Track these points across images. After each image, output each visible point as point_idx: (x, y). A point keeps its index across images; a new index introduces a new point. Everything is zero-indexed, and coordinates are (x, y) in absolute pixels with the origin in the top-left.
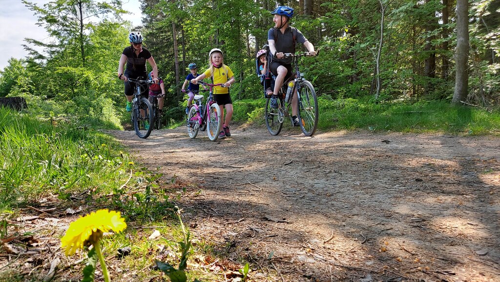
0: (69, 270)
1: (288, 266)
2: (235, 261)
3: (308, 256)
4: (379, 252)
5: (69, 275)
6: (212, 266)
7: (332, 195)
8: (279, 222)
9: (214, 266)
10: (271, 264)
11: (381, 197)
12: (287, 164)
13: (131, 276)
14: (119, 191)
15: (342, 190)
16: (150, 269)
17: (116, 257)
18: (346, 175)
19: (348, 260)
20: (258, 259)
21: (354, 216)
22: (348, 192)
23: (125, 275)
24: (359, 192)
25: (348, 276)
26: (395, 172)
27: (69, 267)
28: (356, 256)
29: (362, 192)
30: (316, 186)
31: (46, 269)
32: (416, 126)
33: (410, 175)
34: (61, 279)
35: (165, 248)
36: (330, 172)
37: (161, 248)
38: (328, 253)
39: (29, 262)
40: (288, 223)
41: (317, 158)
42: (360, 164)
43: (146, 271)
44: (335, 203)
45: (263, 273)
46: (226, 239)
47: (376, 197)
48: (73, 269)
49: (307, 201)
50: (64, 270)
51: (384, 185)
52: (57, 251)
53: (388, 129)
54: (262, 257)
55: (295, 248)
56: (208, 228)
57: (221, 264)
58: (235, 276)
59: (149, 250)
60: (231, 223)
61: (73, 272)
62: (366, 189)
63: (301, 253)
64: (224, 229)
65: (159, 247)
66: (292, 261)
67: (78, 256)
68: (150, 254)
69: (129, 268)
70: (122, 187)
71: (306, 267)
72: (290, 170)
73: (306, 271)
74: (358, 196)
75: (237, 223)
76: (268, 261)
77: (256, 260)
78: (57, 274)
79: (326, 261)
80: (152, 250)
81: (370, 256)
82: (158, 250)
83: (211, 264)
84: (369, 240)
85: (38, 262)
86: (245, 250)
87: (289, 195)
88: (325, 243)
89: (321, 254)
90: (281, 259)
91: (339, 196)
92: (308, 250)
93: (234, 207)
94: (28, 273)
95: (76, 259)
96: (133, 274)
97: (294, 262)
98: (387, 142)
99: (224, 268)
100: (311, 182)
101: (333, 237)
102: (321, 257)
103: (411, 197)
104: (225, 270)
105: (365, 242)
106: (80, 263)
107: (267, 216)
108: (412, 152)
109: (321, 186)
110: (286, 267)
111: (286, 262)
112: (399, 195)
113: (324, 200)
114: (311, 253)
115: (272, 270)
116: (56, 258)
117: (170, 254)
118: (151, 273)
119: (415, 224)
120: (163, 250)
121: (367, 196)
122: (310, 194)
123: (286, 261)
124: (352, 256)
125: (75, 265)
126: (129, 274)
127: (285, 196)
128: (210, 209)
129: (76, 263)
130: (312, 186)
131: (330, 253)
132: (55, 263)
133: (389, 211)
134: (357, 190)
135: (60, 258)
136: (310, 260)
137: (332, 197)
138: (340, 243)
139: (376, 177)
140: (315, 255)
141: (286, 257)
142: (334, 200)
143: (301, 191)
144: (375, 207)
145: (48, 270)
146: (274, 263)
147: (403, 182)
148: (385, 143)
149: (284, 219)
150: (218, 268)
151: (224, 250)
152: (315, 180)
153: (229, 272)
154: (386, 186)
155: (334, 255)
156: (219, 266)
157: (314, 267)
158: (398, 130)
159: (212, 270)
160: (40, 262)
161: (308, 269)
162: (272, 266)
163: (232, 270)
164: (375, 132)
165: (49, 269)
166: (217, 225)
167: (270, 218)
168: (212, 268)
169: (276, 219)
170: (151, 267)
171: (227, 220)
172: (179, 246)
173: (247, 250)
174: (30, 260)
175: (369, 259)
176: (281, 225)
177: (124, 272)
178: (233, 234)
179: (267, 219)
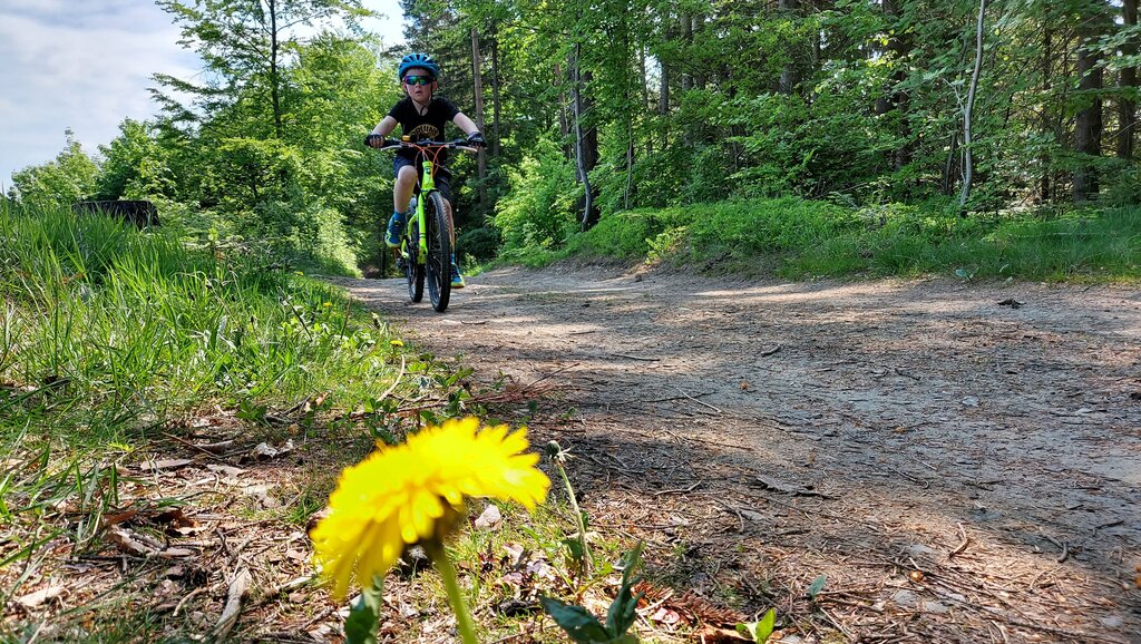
0: (277, 605)
1: (872, 620)
2: (710, 596)
3: (920, 593)
4: (1125, 590)
5: (278, 618)
6: (656, 610)
7: (910, 430)
8: (798, 494)
9: (663, 611)
10: (818, 610)
11: (1050, 438)
12: (768, 354)
13: (444, 629)
14: (380, 404)
15: (933, 418)
16: (492, 613)
17: (395, 573)
18: (934, 382)
19: (1042, 608)
20: (776, 594)
21: (995, 486)
22: (952, 423)
23: (428, 627)
24: (982, 423)
26: (1063, 376)
27: (276, 596)
28: (1062, 599)
29: (989, 423)
30: (858, 406)
31: (216, 599)
32: (1079, 267)
33: (1108, 384)
34: (258, 628)
35: (526, 554)
36: (886, 374)
37: (516, 554)
38: (974, 585)
39: (173, 578)
40: (825, 498)
41: (841, 340)
42: (959, 357)
43: (481, 618)
44: (925, 450)
45: (801, 635)
46: (670, 535)
47: (1036, 438)
48: (287, 601)
49: (847, 443)
50: (263, 605)
51: (1046, 408)
52: (243, 550)
53: (1006, 274)
54: (786, 591)
55: (872, 567)
56: (612, 503)
57: (679, 605)
59: (481, 557)
60: (670, 494)
61: (287, 611)
62: (1005, 418)
63: (899, 582)
64: (655, 507)
65: (510, 552)
66: (879, 606)
67: (296, 565)
68: (487, 568)
69: (435, 605)
70: (385, 395)
71: (930, 627)
72: (779, 368)
73: (930, 637)
74: (981, 432)
75: (685, 493)
76: (806, 603)
77: (771, 597)
78: (246, 614)
79: (978, 609)
80: (491, 557)
81: (1103, 600)
82: (506, 559)
83: (654, 605)
84: (1074, 554)
85: (194, 579)
86: (730, 567)
87: (795, 428)
88: (952, 556)
89: (957, 589)
90: (844, 597)
91: (928, 431)
92: (915, 575)
93: (666, 453)
94: (173, 609)
95: (293, 574)
96: (449, 623)
97: (888, 610)
98: (1014, 305)
99: (689, 616)
100: (841, 396)
101: (969, 541)
102: (962, 598)
103: (1134, 440)
104: (693, 623)
105: (1066, 559)
106: (304, 585)
107: (762, 478)
108: (1086, 327)
109: (873, 407)
110: (865, 620)
111: (861, 608)
112: (1098, 434)
113: (893, 443)
114: (927, 586)
115: (829, 629)
116: (240, 569)
117: (541, 573)
118: (498, 625)
120: (521, 559)
121: (1011, 434)
122: (850, 427)
123: (861, 603)
124: (1049, 596)
125: (291, 591)
126: (438, 623)
127: (787, 429)
128: (606, 455)
129: (294, 583)
130: (849, 407)
131: (981, 587)
132: (239, 583)
133: (1087, 474)
134: (971, 417)
135: (251, 570)
136: (929, 605)
137: (913, 436)
138: (995, 558)
139: (1018, 388)
140: (939, 589)
141: (856, 593)
142: (920, 442)
143: (824, 420)
144: (1042, 462)
145: (222, 601)
146: (826, 609)
147: (1094, 400)
148: (1008, 309)
149: (810, 488)
150: (674, 617)
151: (671, 564)
152: (852, 392)
153: (711, 630)
154: (1053, 410)
155: (995, 593)
156: (675, 609)
157: (953, 627)
158: (1038, 278)
159: (659, 623)
160: (201, 578)
161: (938, 633)
162: (822, 617)
163: (713, 624)
164: (972, 283)
165: (226, 598)
166: (634, 497)
167: (772, 483)
168: (659, 616)
169: (789, 488)
170: (495, 607)
171: (658, 485)
172: (566, 552)
173: (736, 566)
174: (176, 571)
175: (1104, 607)
176: (809, 503)
177: (423, 616)
178: (686, 522)
179: (764, 487)
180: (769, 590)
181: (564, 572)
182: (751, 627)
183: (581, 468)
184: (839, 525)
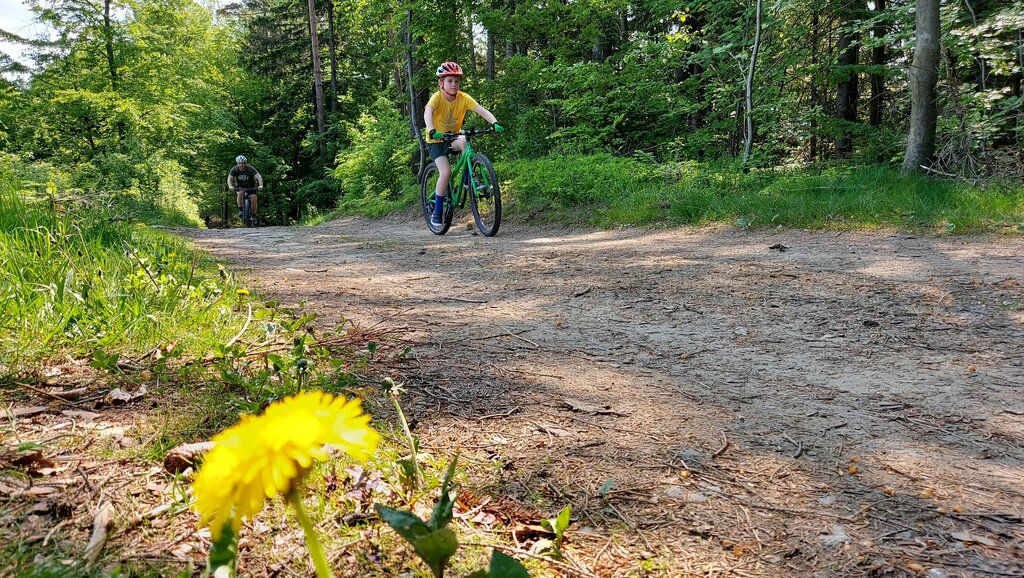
0: (141, 531)
1: (648, 510)
2: (522, 501)
3: (687, 487)
4: (840, 476)
5: (142, 542)
6: (476, 514)
7: (692, 356)
8: (598, 413)
9: (482, 514)
10: (607, 506)
11: (798, 359)
12: (580, 295)
13: (294, 541)
14: (229, 349)
15: (711, 346)
16: (336, 525)
18: (713, 316)
19: (778, 493)
20: (575, 495)
21: (754, 400)
22: (726, 349)
23: (279, 540)
24: (749, 349)
25: (792, 530)
26: (814, 308)
27: (139, 523)
28: (794, 486)
29: (754, 349)
30: (652, 337)
31: (82, 529)
32: (834, 217)
33: (848, 313)
34: (124, 551)
35: (365, 474)
36: (676, 310)
37: (357, 475)
38: (728, 479)
39: (39, 513)
40: (619, 416)
41: (642, 282)
42: (734, 294)
43: (327, 529)
44: (703, 373)
45: (593, 527)
46: (490, 452)
47: (789, 360)
48: (150, 526)
49: (641, 369)
50: (128, 531)
51: (799, 335)
52: (104, 485)
53: (777, 223)
54: (583, 492)
55: (652, 469)
56: (442, 429)
57: (495, 509)
58: (535, 536)
59: (326, 479)
60: (492, 418)
61: (151, 535)
62: (766, 345)
63: (671, 480)
64: (479, 430)
65: (351, 473)
66: (654, 500)
67: (157, 496)
68: (332, 488)
69: (286, 522)
70: (233, 341)
71: (692, 513)
72: (589, 306)
73: (692, 521)
74: (747, 356)
75: (505, 416)
76: (598, 501)
77: (571, 498)
78: (112, 540)
79: (730, 497)
80: (335, 479)
81: (823, 485)
82: (348, 479)
83: (475, 510)
84: (807, 450)
85: (60, 512)
86: (539, 476)
87: (600, 358)
88: (714, 457)
89: (715, 483)
90: (628, 494)
91: (707, 357)
92: (684, 473)
93: (490, 383)
94: (42, 540)
95: (153, 504)
96: (297, 536)
97: (661, 502)
98: (781, 249)
99: (504, 517)
100: (639, 329)
101: (728, 445)
102: (718, 489)
103: (862, 359)
104: (507, 522)
105: (800, 455)
106: (165, 512)
107: (569, 402)
108: (837, 267)
109: (665, 338)
110: (643, 512)
111: (641, 502)
112: (837, 355)
113: (678, 368)
114: (693, 481)
115: (614, 520)
116: (103, 502)
117: (379, 489)
118: (341, 534)
119: (892, 415)
120: (361, 479)
121: (770, 358)
122: (644, 356)
123: (641, 498)
124: (784, 485)
125: (153, 518)
126: (289, 536)
127: (593, 358)
128: (437, 388)
129: (156, 511)
130: (645, 339)
131: (734, 480)
132: (103, 514)
133: (826, 388)
134: (741, 344)
135: (114, 503)
136: (693, 496)
137: (694, 361)
138: (747, 457)
139: (777, 319)
140: (702, 484)
141: (638, 490)
142: (699, 366)
143: (624, 350)
144: (792, 379)
145: (87, 531)
146: (613, 504)
147: (836, 327)
148: (777, 252)
149: (608, 408)
150: (491, 519)
151: (491, 476)
152: (648, 326)
153: (520, 527)
154: (804, 337)
155: (744, 485)
156: (492, 512)
157: (709, 512)
158: (801, 226)
159: (478, 524)
160: (66, 512)
161: (697, 517)
162: (610, 511)
163: (523, 522)
164: (750, 230)
165: (91, 528)
166: (461, 423)
167: (577, 405)
168: (478, 519)
169: (590, 408)
170: (338, 520)
171: (482, 412)
172: (399, 470)
173: (544, 475)
174: (42, 507)
175: (824, 491)
176: (606, 421)
177: (275, 531)
178: (504, 441)
179: (570, 408)
180: (569, 492)
181: (399, 488)
182: (553, 522)
183: (415, 400)
184: (629, 437)
